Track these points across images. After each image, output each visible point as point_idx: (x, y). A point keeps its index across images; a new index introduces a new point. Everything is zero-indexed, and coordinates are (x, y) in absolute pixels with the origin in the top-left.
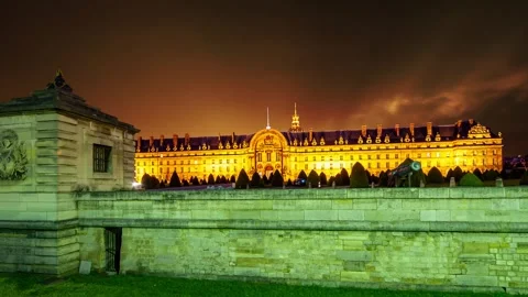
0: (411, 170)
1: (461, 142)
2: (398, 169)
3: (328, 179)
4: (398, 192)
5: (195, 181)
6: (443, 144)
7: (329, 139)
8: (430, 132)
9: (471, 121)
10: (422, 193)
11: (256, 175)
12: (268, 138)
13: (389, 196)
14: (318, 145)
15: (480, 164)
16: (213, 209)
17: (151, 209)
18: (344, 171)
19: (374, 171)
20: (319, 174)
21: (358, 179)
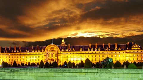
0: (109, 62)
1: (129, 51)
2: (103, 61)
3: (76, 64)
4: (103, 70)
5: (23, 64)
6: (122, 52)
7: (76, 49)
8: (116, 47)
9: (133, 43)
10: (113, 71)
11: (47, 63)
12: (52, 48)
13: (100, 72)
14: (72, 51)
15: (136, 60)
16: (30, 76)
17: (5, 75)
18: (82, 62)
19: (94, 62)
20: (72, 63)
21: (87, 65)
